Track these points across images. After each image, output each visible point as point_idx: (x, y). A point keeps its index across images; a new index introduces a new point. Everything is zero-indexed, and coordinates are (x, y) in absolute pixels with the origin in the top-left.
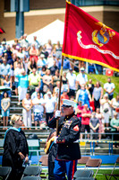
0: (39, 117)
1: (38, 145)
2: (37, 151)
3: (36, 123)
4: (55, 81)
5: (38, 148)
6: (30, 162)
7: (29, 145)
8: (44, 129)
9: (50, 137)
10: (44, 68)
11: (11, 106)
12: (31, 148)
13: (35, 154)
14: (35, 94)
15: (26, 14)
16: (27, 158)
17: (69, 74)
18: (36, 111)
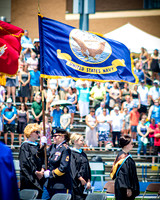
0: (104, 136)
1: (102, 169)
2: (102, 176)
3: (101, 143)
4: (124, 95)
5: (103, 172)
6: (93, 188)
7: (92, 169)
8: (110, 150)
9: (117, 160)
12: (94, 172)
13: (99, 179)
16: (89, 184)
17: (140, 87)
18: (101, 129)
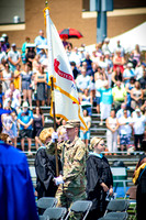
0: (126, 139)
1: (125, 174)
2: (124, 181)
3: (123, 147)
4: (145, 96)
5: (125, 178)
6: (115, 194)
7: (114, 174)
8: (132, 154)
9: (140, 164)
10: (133, 80)
11: (92, 126)
12: (116, 178)
13: (120, 185)
14: (120, 112)
15: (109, 14)
16: (111, 190)
18: (123, 132)
